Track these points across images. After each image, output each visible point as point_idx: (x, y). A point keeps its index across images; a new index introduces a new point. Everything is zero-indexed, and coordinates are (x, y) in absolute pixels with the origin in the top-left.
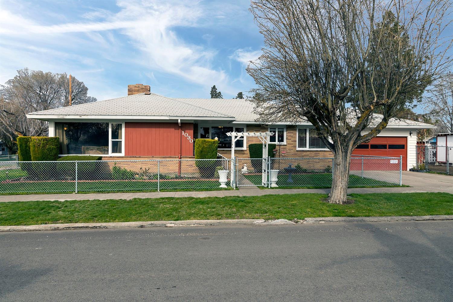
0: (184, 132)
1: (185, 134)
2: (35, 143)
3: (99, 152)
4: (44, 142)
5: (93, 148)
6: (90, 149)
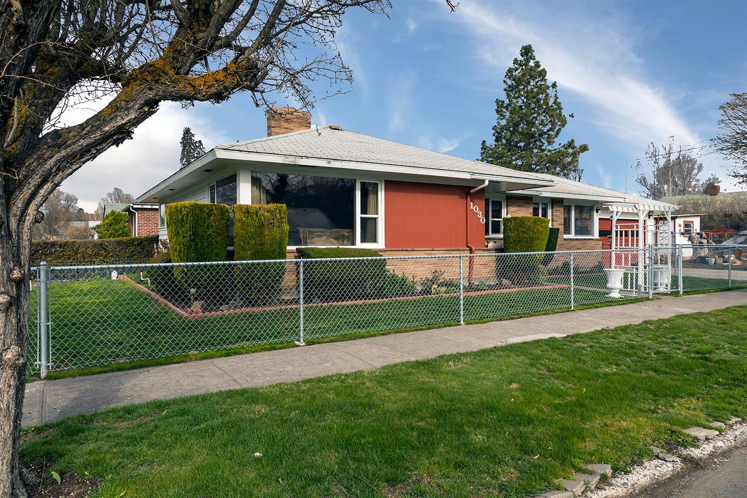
0: (473, 204)
1: (475, 207)
2: (262, 218)
3: (333, 241)
4: (280, 215)
5: (321, 232)
6: (316, 234)
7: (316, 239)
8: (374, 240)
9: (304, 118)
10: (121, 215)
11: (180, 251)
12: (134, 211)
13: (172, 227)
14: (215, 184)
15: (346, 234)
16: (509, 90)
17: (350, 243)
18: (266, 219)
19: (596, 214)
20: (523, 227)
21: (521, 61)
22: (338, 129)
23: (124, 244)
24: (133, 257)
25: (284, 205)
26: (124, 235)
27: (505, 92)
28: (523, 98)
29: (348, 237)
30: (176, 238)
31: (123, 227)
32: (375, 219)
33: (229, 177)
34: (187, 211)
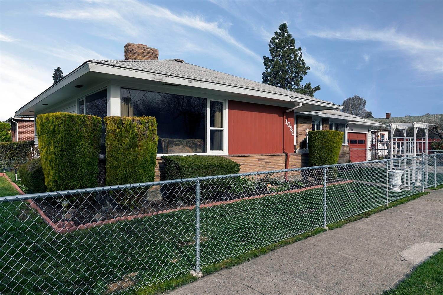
0: (287, 120)
1: (288, 123)
2: (136, 130)
3: (188, 148)
4: (152, 126)
5: (179, 141)
6: (175, 143)
7: (175, 148)
8: (220, 148)
9: (153, 53)
10: (4, 125)
11: (51, 161)
12: (15, 122)
13: (43, 137)
14: (85, 99)
15: (198, 143)
16: (272, 51)
17: (201, 151)
18: (139, 131)
19: (346, 129)
20: (326, 139)
21: (279, 33)
22: (181, 62)
23: (5, 147)
24: (12, 158)
25: (154, 118)
26: (7, 140)
27: (270, 52)
28: (281, 56)
29: (200, 146)
30: (48, 148)
31: (6, 133)
32: (220, 131)
33: (99, 92)
34: (59, 121)
